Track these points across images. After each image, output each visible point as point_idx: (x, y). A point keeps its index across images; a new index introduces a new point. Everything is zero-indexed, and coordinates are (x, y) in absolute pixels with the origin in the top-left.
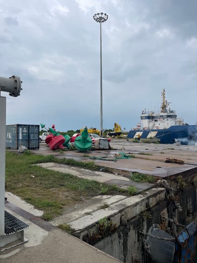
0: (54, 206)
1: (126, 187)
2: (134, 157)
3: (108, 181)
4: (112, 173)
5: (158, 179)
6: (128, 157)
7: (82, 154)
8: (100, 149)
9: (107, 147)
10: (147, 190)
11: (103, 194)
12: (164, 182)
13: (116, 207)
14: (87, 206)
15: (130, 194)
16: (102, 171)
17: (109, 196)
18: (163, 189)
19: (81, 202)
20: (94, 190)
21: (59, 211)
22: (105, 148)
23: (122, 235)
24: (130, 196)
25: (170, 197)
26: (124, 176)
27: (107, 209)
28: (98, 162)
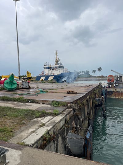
0: (5, 131)
1: (51, 110)
2: (48, 92)
3: (38, 108)
4: (37, 103)
5: (68, 104)
6: (44, 92)
7: (12, 92)
8: (23, 88)
9: (28, 87)
10: (64, 111)
11: (37, 117)
12: (72, 105)
13: (50, 124)
14: (30, 127)
15: (55, 114)
16: (30, 102)
17: (42, 118)
18: (72, 109)
19: (25, 125)
20: (30, 116)
21: (11, 134)
22: (26, 87)
23: (55, 141)
24: (55, 116)
25: (76, 113)
26: (46, 104)
27: (44, 127)
28: (26, 97)
